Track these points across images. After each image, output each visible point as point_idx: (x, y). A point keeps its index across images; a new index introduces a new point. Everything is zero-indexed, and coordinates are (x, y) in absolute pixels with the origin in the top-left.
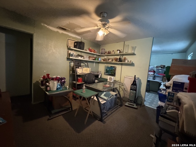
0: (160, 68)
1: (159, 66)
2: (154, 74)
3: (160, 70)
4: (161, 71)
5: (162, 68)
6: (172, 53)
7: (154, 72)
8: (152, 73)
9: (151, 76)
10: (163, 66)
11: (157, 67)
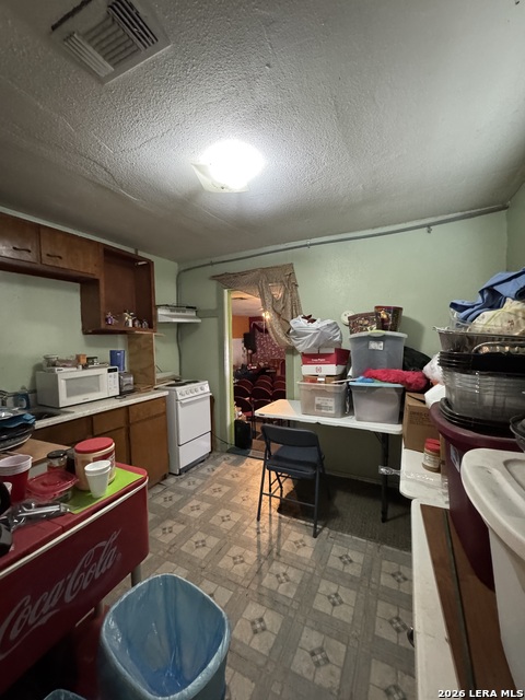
0: (374, 331)
1: (366, 316)
2: (343, 376)
3: (373, 345)
4: (379, 346)
5: (383, 325)
6: (429, 226)
7: (343, 357)
8: (332, 369)
9: (323, 392)
10: (388, 309)
11: (355, 322)
